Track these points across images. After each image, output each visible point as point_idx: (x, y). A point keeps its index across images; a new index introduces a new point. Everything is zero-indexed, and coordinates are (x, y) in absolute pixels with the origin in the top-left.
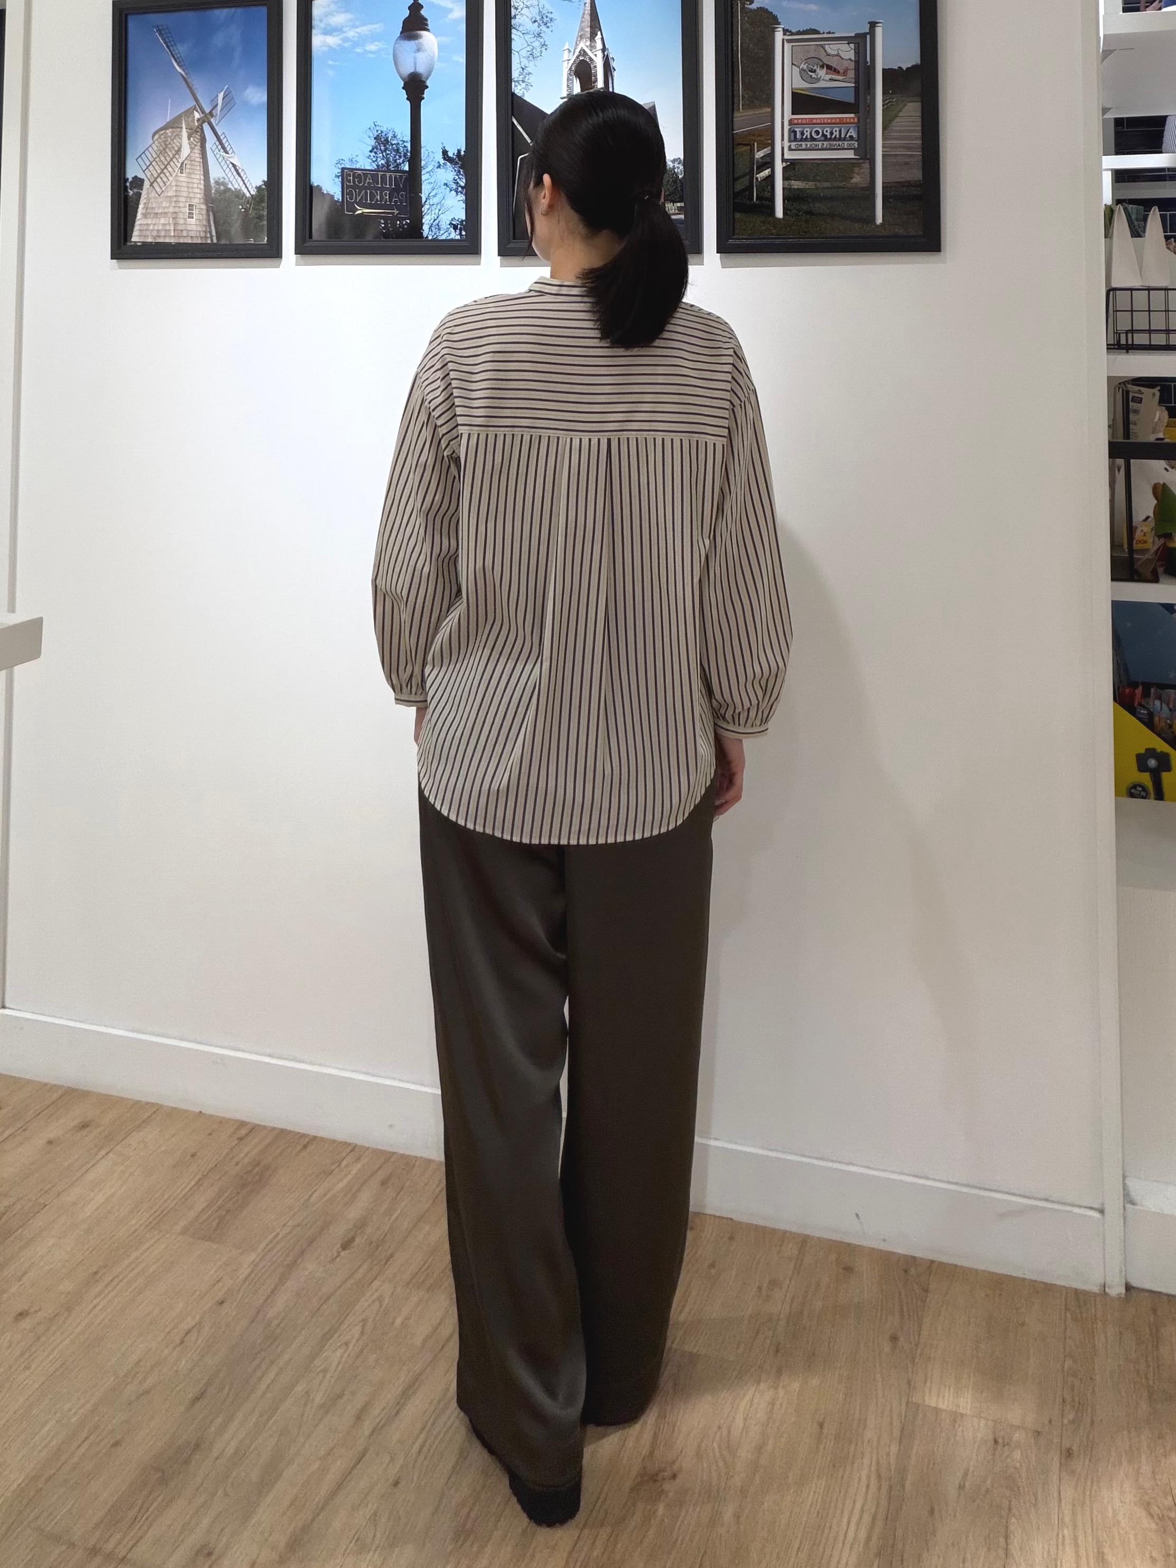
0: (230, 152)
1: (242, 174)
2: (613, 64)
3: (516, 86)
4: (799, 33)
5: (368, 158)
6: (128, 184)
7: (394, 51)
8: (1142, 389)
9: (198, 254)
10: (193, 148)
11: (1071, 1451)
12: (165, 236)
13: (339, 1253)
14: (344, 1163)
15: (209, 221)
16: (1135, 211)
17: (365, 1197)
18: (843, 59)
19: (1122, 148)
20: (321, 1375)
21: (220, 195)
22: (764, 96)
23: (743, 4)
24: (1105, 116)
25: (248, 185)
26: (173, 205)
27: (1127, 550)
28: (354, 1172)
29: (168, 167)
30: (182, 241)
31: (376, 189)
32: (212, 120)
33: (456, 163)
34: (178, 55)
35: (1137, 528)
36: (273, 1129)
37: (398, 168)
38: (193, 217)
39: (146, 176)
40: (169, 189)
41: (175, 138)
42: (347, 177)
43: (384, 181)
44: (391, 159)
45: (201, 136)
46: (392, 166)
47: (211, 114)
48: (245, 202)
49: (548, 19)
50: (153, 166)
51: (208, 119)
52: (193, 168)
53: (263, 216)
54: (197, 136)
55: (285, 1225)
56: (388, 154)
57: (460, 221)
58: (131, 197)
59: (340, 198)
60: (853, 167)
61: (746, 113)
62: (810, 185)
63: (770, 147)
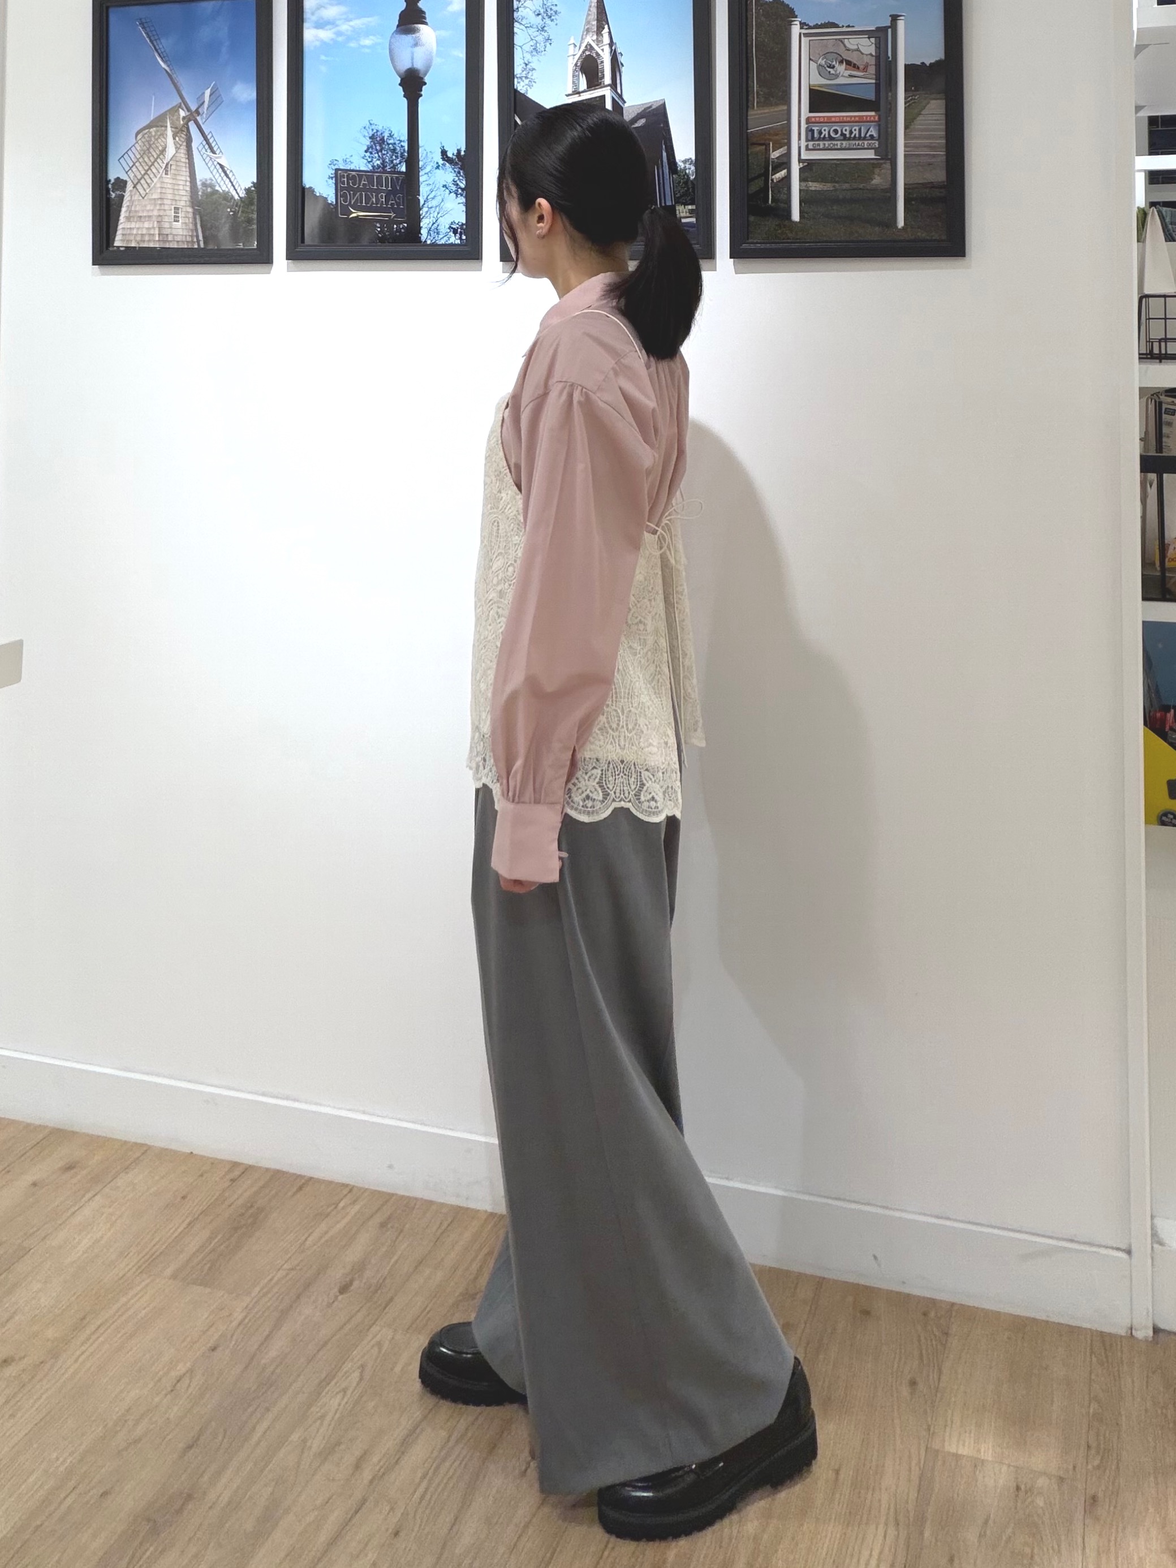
0: (217, 152)
1: (230, 176)
2: (622, 59)
3: (518, 82)
4: (817, 27)
5: (363, 158)
6: (110, 186)
7: (390, 45)
9: (186, 260)
10: (179, 148)
11: (1096, 1498)
12: (149, 241)
13: (336, 1297)
14: (341, 1205)
15: (195, 225)
16: (1169, 214)
17: (363, 1240)
18: (862, 54)
19: (1155, 148)
20: (319, 1422)
21: (207, 195)
22: (780, 94)
24: (1138, 115)
25: (236, 187)
26: (158, 207)
27: (1158, 569)
28: (349, 1217)
29: (152, 168)
30: (168, 246)
31: (372, 191)
32: (199, 118)
33: (455, 164)
34: (163, 50)
35: (1169, 545)
36: (267, 1170)
37: (395, 168)
38: (178, 221)
39: (130, 177)
40: (153, 191)
41: (159, 138)
42: (340, 181)
43: (380, 183)
44: (387, 160)
45: (186, 135)
46: (388, 167)
47: (197, 112)
48: (233, 205)
49: (552, 12)
50: (136, 167)
51: (194, 117)
52: (178, 168)
53: (253, 219)
54: (183, 136)
55: (279, 1270)
56: (384, 154)
57: (460, 224)
58: (114, 200)
59: (334, 201)
60: (874, 167)
61: (761, 111)
62: (828, 187)
63: (786, 147)
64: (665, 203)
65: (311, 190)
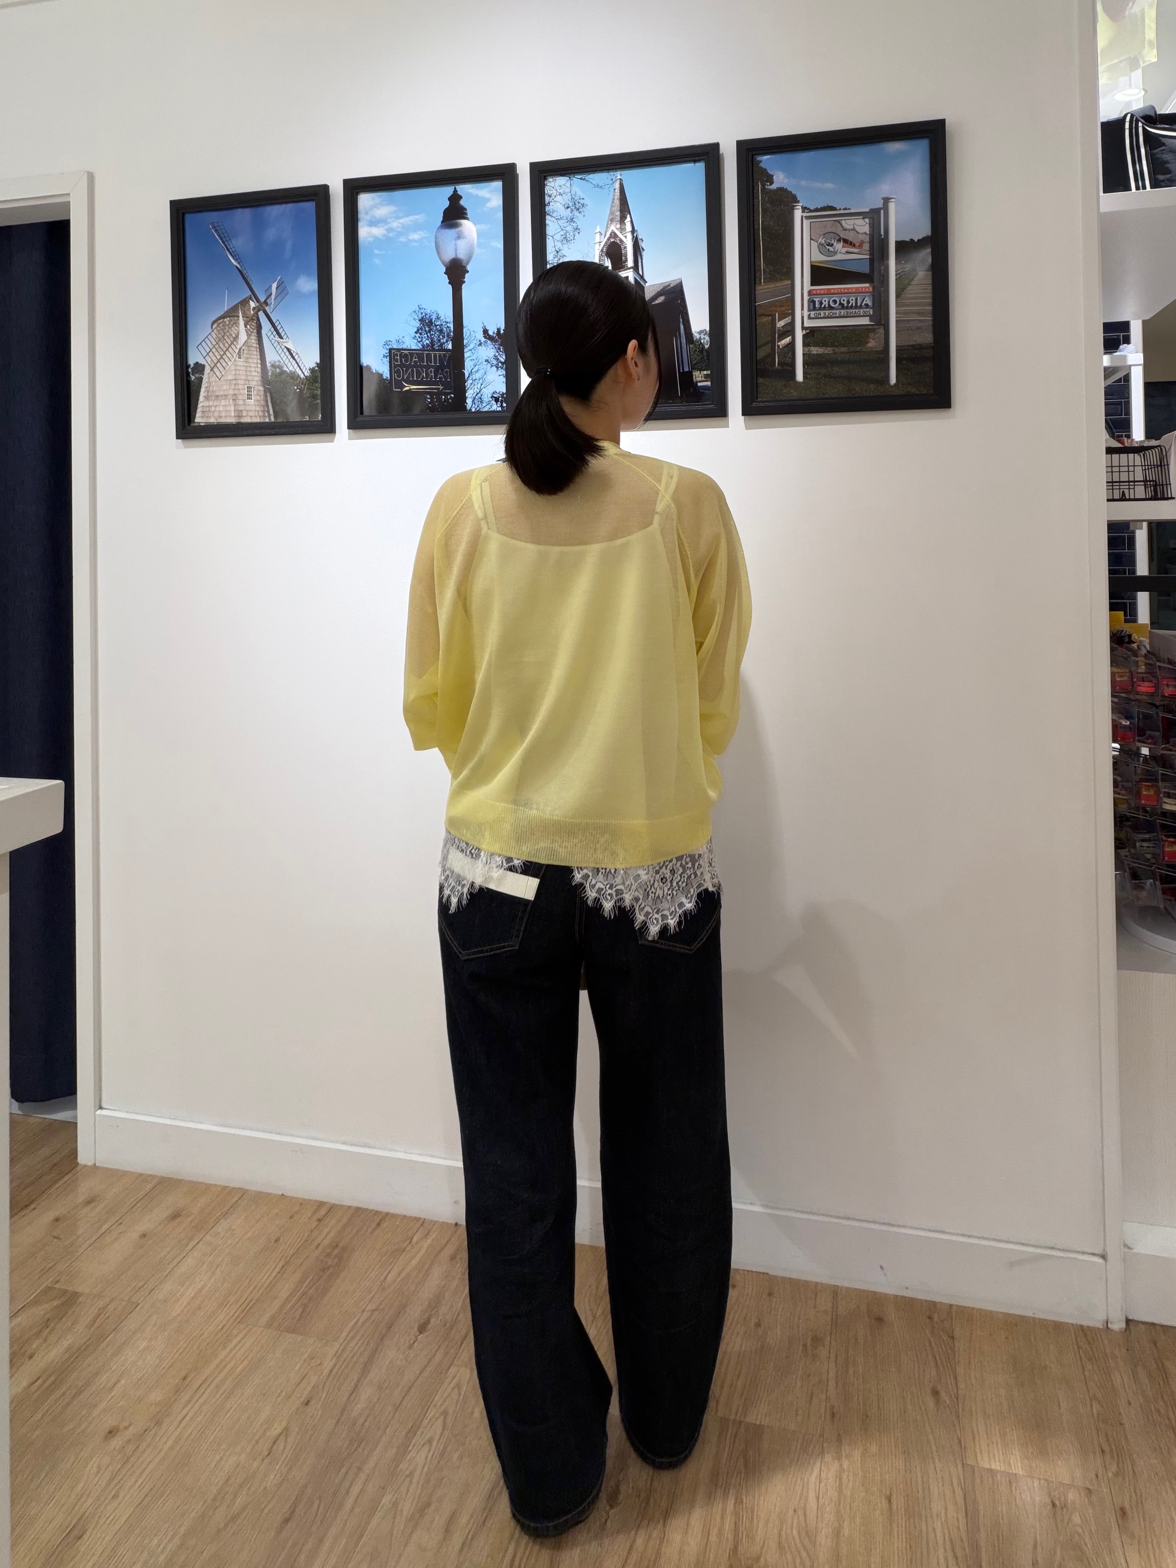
0: (284, 337)
2: (643, 245)
4: (817, 210)
5: (414, 338)
6: (190, 370)
7: (436, 239)
9: (259, 432)
10: (250, 335)
12: (226, 417)
13: (416, 1337)
14: (415, 1239)
15: (266, 402)
17: (436, 1275)
18: (856, 233)
20: (409, 1479)
21: (276, 376)
22: (783, 271)
23: (763, 186)
25: (302, 368)
26: (233, 387)
28: (422, 1252)
29: (227, 352)
30: (242, 420)
31: (422, 367)
32: (267, 308)
33: (496, 341)
34: (233, 249)
36: (350, 1208)
37: (442, 347)
38: (251, 399)
39: (207, 362)
40: (228, 373)
41: (232, 326)
42: (394, 358)
43: (429, 360)
44: (435, 340)
45: (256, 323)
46: (437, 346)
47: (266, 303)
48: (299, 384)
49: (577, 205)
50: (213, 353)
51: (263, 308)
52: (250, 352)
53: (317, 395)
54: (253, 323)
55: (363, 1312)
56: (432, 335)
57: (501, 393)
58: (194, 381)
59: (388, 376)
60: (869, 332)
61: (768, 286)
62: (828, 350)
63: (791, 317)
64: (683, 369)
65: (369, 368)
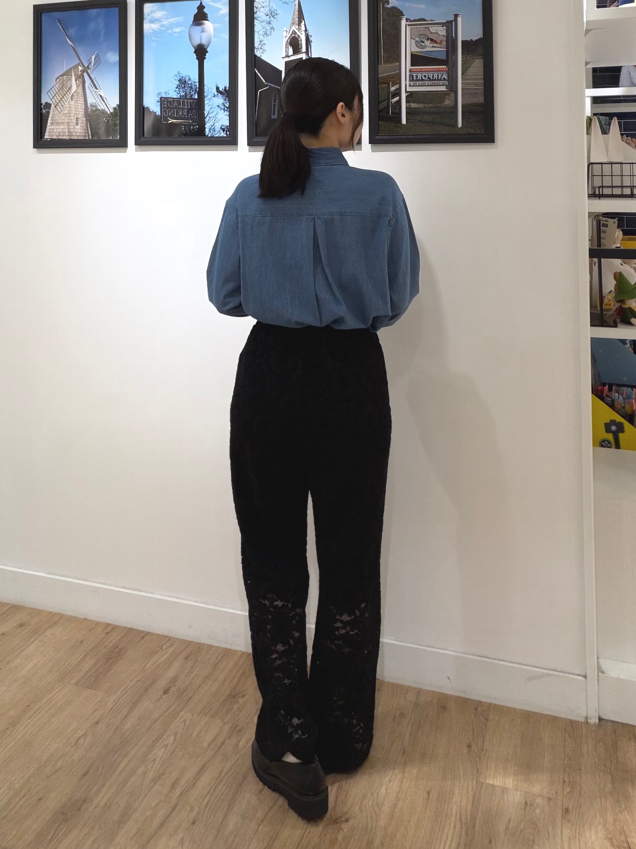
0: (98, 89)
1: (105, 101)
2: (311, 39)
3: (257, 51)
4: (415, 21)
5: (175, 91)
6: (42, 107)
7: (189, 32)
8: (608, 219)
9: (82, 145)
10: (78, 87)
11: (568, 809)
12: (63, 135)
13: (162, 696)
14: (164, 647)
15: (87, 127)
16: (604, 120)
17: (176, 665)
18: (439, 35)
19: (596, 84)
20: (152, 762)
21: (93, 111)
22: (395, 56)
23: (383, 5)
24: (587, 67)
25: (109, 107)
26: (67, 118)
27: (599, 309)
28: (169, 653)
29: (65, 97)
30: (72, 138)
31: (180, 109)
32: (89, 71)
33: (224, 94)
34: (70, 35)
35: (605, 297)
36: (125, 628)
37: (192, 97)
38: (78, 125)
39: (53, 102)
40: (65, 109)
41: (68, 81)
42: (163, 103)
43: (184, 104)
44: (188, 92)
45: (82, 80)
46: (188, 96)
47: (88, 67)
48: (107, 116)
49: (275, 14)
50: (56, 97)
51: (86, 70)
52: (78, 97)
53: (117, 124)
54: (80, 80)
55: (132, 681)
56: (186, 89)
57: (226, 126)
58: (44, 114)
59: (160, 114)
60: (445, 95)
61: (386, 66)
62: (421, 106)
63: (399, 85)
65: (148, 108)
